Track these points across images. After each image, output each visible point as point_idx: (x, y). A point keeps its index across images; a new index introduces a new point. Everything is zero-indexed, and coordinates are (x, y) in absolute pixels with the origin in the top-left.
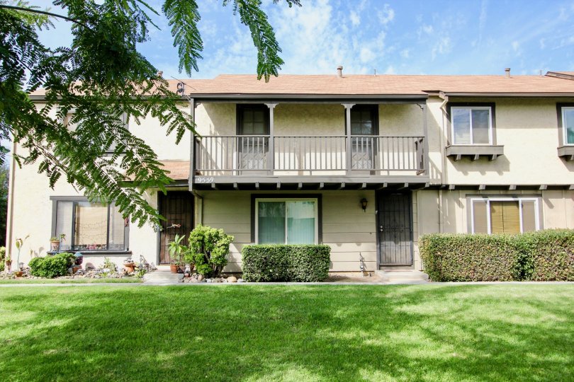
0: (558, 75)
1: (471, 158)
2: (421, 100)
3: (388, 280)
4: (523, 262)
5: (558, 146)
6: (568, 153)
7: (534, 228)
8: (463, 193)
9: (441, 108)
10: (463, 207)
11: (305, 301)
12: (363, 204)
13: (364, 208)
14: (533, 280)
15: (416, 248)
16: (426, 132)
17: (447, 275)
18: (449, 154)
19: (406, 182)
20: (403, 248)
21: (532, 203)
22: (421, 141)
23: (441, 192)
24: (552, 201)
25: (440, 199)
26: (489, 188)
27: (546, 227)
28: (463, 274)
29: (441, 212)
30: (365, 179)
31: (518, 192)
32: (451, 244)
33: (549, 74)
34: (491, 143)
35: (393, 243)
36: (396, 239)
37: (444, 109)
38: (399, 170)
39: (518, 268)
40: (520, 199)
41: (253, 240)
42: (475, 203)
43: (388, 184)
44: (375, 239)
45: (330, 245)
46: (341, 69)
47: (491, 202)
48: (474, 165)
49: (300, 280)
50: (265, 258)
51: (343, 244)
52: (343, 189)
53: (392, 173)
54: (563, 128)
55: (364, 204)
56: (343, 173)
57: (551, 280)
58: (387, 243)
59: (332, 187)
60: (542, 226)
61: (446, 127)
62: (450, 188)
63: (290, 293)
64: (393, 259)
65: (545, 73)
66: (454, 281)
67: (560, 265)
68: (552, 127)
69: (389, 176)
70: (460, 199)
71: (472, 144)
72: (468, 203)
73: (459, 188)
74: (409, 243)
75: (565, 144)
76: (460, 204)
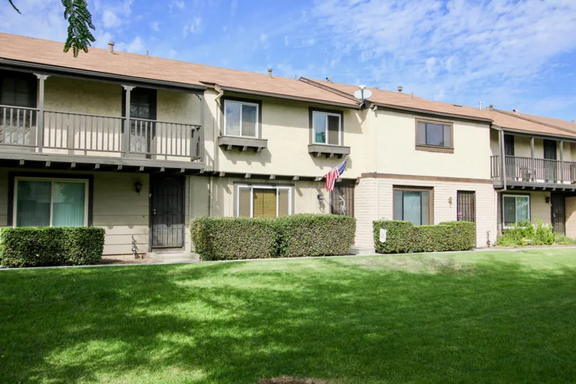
0: (309, 82)
1: (240, 148)
2: (199, 91)
3: (162, 261)
4: (279, 242)
5: (308, 144)
6: (316, 151)
7: (287, 213)
8: (231, 180)
9: (216, 100)
10: (230, 193)
11: (87, 282)
12: (137, 187)
13: (138, 191)
14: (286, 256)
15: (188, 231)
16: (202, 121)
17: (218, 254)
18: (221, 143)
19: (183, 167)
20: (175, 231)
21: (286, 191)
22: (198, 129)
23: (212, 178)
24: (302, 190)
25: (210, 186)
26: (254, 176)
27: (297, 212)
28: (231, 253)
29: (212, 197)
30: (142, 162)
31: (276, 182)
32: (222, 226)
33: (302, 79)
34: (257, 137)
35: (165, 226)
36: (169, 223)
37: (218, 101)
38: (176, 155)
39: (275, 247)
40: (278, 188)
41: (10, 223)
42: (241, 190)
43: (166, 169)
44: (148, 223)
45: (104, 227)
46: (112, 45)
47: (254, 189)
48: (242, 155)
49: (71, 264)
50: (31, 242)
51: (115, 227)
52: (120, 171)
53: (170, 158)
54: (313, 129)
55: (139, 187)
56: (118, 155)
57: (300, 256)
58: (160, 226)
59: (108, 168)
60: (293, 211)
61: (219, 118)
62: (221, 175)
63: (67, 276)
64: (165, 242)
65: (299, 78)
66: (223, 259)
67: (307, 243)
68: (305, 127)
69: (166, 161)
70: (229, 186)
71: (241, 136)
72: (235, 189)
73: (229, 175)
74: (180, 226)
75: (314, 142)
76: (228, 190)
